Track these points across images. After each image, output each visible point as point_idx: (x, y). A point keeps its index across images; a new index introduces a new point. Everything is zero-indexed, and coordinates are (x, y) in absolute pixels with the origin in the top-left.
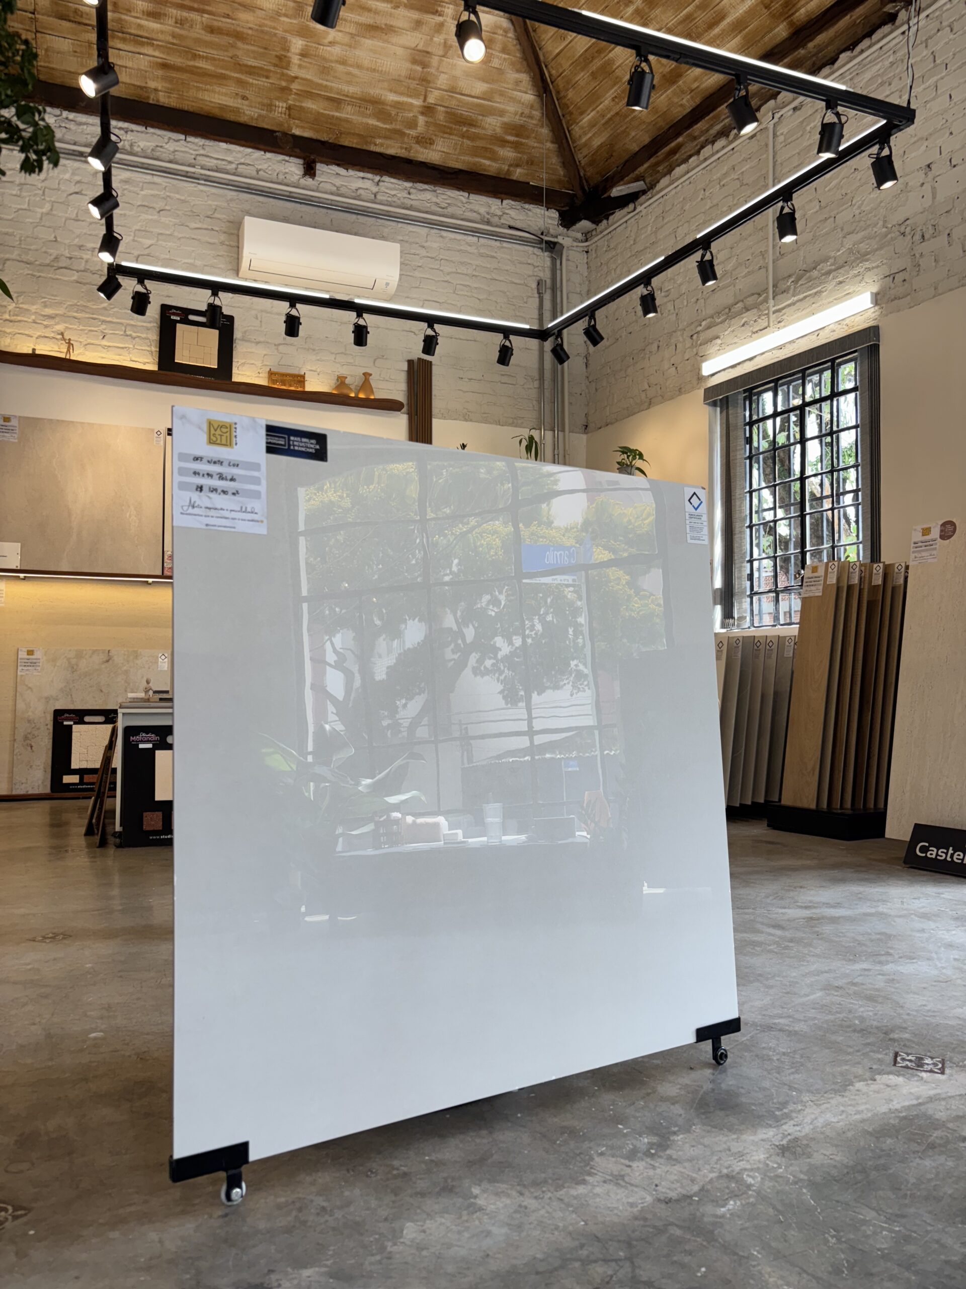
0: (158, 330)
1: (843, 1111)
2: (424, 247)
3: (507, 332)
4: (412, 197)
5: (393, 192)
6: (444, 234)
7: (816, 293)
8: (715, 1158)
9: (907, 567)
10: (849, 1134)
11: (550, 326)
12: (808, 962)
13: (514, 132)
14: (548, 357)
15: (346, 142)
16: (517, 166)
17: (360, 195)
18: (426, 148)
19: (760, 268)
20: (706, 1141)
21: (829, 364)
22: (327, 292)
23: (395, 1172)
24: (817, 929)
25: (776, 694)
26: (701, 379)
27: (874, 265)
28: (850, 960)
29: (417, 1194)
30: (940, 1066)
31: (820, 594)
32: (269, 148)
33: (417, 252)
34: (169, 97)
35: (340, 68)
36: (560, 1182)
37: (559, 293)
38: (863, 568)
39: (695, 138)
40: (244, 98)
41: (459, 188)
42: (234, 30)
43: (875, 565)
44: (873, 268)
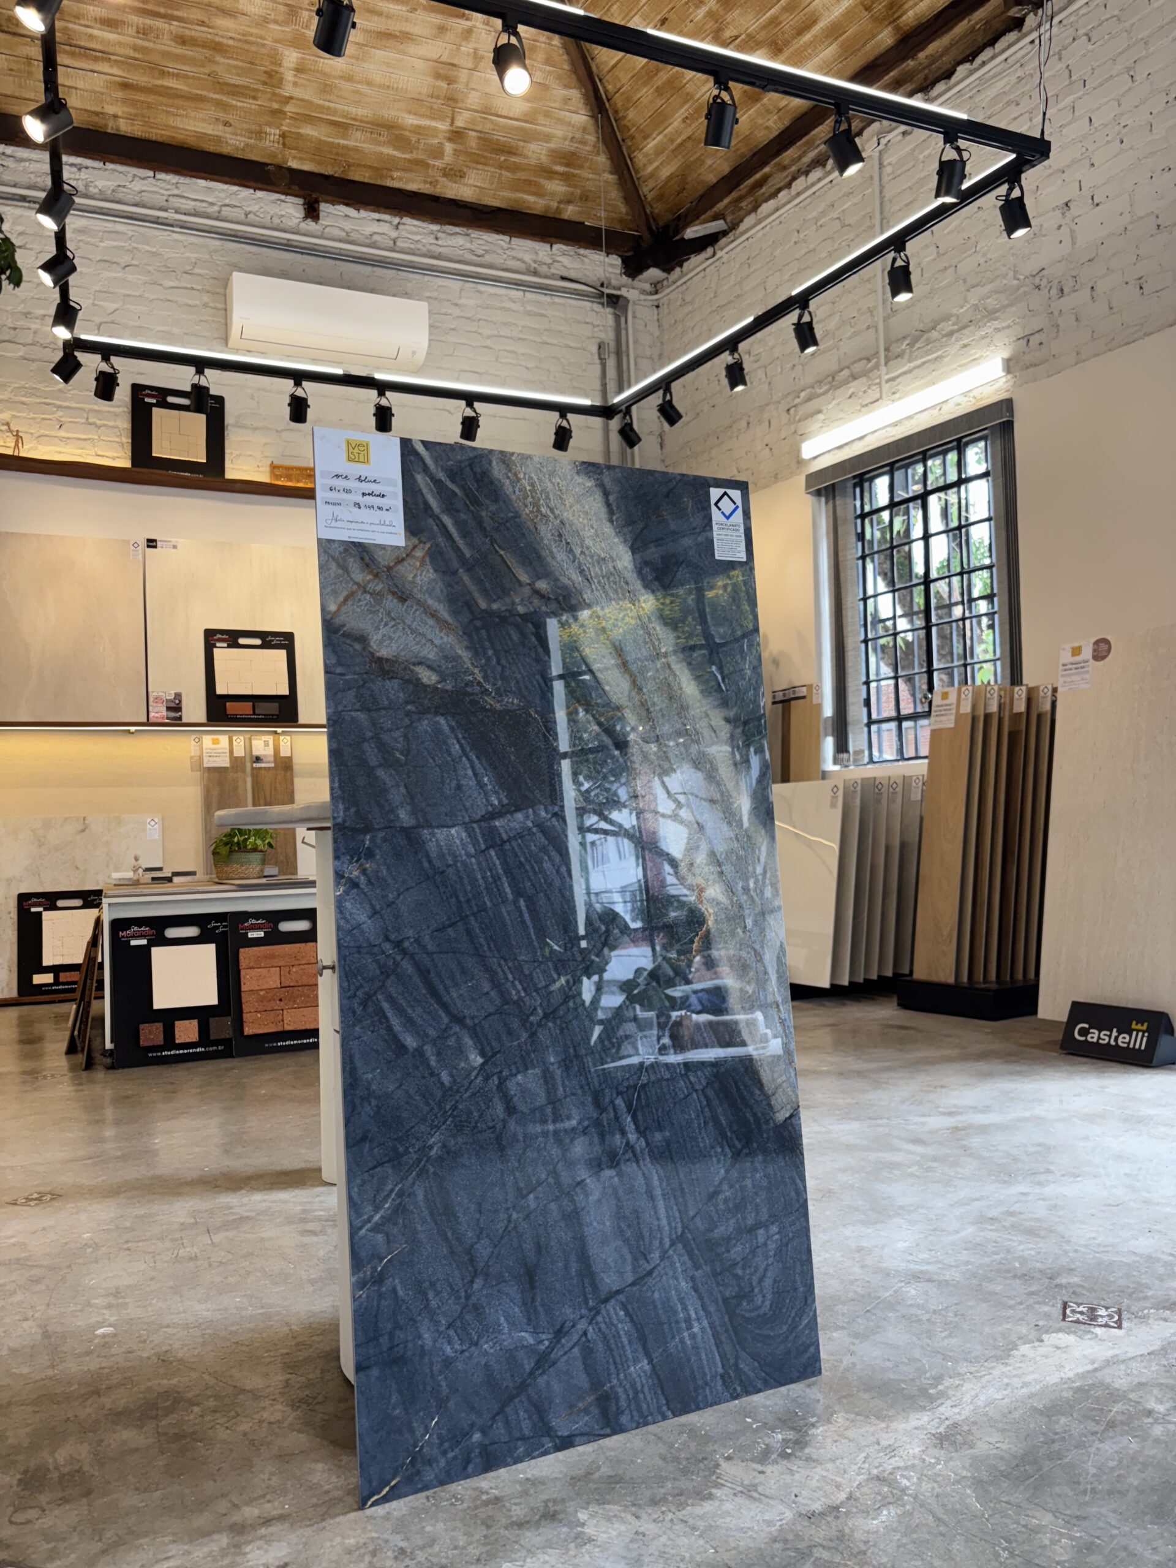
0: (129, 416)
1: (1007, 1385)
2: (456, 305)
3: (563, 410)
4: (440, 242)
5: (416, 238)
6: (481, 288)
7: (936, 359)
8: (864, 1455)
9: (1055, 690)
10: (1016, 1415)
11: (616, 400)
12: (955, 1187)
13: (564, 161)
14: (615, 439)
15: (357, 176)
16: (569, 202)
17: (375, 242)
18: (455, 182)
19: (868, 328)
20: (850, 1433)
21: (955, 443)
22: (339, 364)
23: (484, 1497)
24: (964, 1143)
25: (903, 845)
26: (800, 462)
27: (1005, 324)
28: (1005, 1182)
29: (513, 1524)
30: (1116, 1318)
31: (952, 725)
32: (260, 186)
33: (449, 311)
34: (133, 125)
35: (347, 86)
36: (683, 1498)
37: (625, 359)
38: (1002, 693)
39: (785, 168)
40: (226, 124)
41: (498, 232)
42: (212, 41)
43: (1017, 689)
44: (1004, 328)
